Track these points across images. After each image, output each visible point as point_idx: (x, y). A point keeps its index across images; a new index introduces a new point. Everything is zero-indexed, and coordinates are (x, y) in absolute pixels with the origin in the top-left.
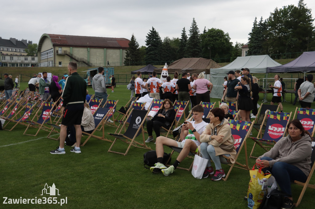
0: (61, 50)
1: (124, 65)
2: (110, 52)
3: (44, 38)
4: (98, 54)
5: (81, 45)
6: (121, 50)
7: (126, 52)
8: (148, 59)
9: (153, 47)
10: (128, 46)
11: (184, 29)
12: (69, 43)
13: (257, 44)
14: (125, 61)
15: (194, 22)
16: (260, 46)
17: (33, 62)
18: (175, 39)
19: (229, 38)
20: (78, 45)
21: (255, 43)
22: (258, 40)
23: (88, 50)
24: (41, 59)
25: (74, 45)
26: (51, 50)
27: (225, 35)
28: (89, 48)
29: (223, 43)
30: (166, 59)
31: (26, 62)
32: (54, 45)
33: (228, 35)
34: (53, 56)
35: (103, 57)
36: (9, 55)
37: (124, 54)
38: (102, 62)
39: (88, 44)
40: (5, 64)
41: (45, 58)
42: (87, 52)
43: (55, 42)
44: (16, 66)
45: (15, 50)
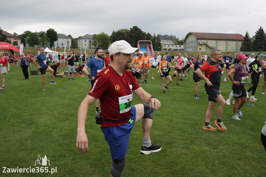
0: (201, 42)
2: (230, 43)
3: (189, 34)
4: (222, 44)
5: (212, 38)
6: (237, 41)
7: (242, 43)
8: (256, 47)
10: (243, 39)
12: (206, 37)
14: (240, 49)
20: (211, 38)
23: (216, 41)
24: (186, 47)
25: (208, 38)
26: (195, 41)
28: (217, 41)
31: (176, 48)
32: (198, 39)
34: (196, 45)
35: (225, 46)
36: (167, 44)
37: (240, 44)
38: (225, 49)
39: (217, 38)
40: (165, 49)
41: (188, 46)
42: (216, 42)
43: (198, 37)
44: (171, 51)
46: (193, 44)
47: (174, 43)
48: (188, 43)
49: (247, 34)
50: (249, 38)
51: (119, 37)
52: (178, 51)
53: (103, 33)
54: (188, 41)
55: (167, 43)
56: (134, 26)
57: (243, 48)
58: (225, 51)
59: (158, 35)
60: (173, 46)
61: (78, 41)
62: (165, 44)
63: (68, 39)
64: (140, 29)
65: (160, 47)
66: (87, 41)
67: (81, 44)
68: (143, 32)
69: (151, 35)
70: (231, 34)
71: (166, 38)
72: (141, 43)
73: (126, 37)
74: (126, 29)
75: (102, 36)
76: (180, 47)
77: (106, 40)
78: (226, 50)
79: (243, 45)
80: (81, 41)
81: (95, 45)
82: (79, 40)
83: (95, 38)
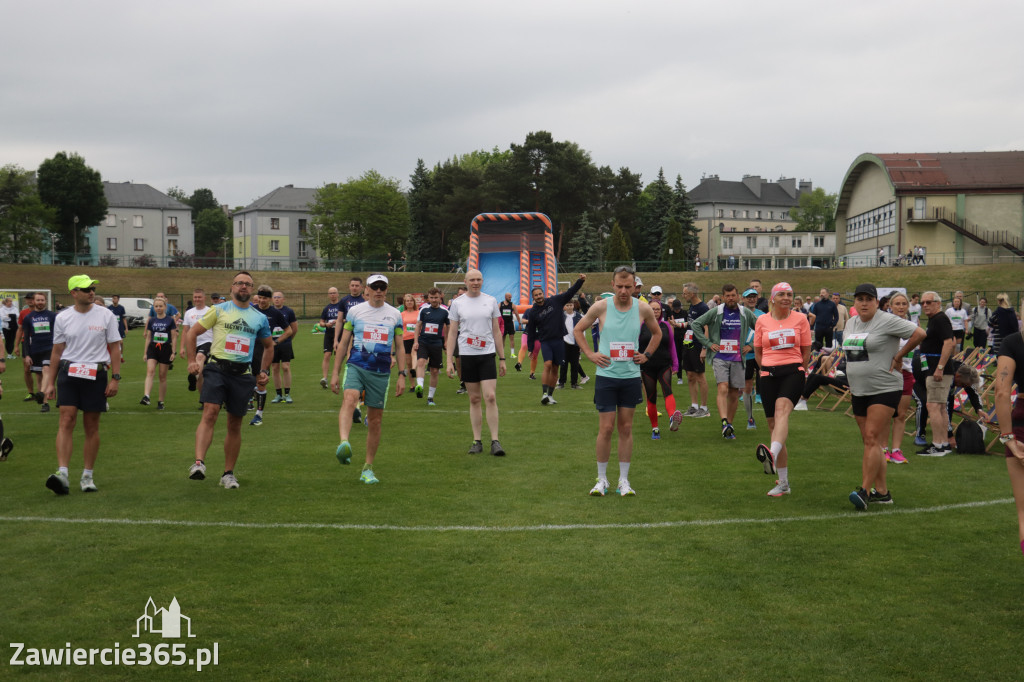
3: (861, 169)
12: (957, 179)
17: (819, 251)
24: (848, 241)
26: (887, 209)
31: (796, 251)
36: (746, 231)
41: (861, 237)
43: (904, 179)
44: (764, 268)
45: (757, 216)
48: (857, 220)
51: (448, 196)
52: (809, 266)
53: (373, 177)
54: (859, 204)
55: (740, 226)
56: (535, 130)
60: (774, 242)
61: (236, 224)
62: (734, 232)
63: (173, 214)
65: (671, 251)
66: (285, 221)
67: (248, 239)
69: (641, 179)
75: (365, 196)
76: (820, 242)
77: (385, 217)
80: (248, 221)
81: (327, 245)
82: (241, 218)
83: (325, 203)
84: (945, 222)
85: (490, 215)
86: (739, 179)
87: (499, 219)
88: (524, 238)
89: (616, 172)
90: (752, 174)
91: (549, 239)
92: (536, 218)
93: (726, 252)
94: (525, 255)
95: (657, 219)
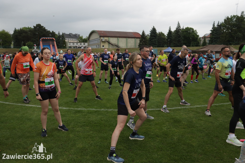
0: (104, 39)
1: (138, 47)
2: (130, 40)
3: (92, 33)
4: (123, 41)
6: (136, 39)
7: (140, 40)
8: (151, 44)
9: (154, 37)
10: (141, 37)
11: (170, 27)
13: (216, 36)
14: (139, 45)
15: (179, 23)
16: (218, 37)
17: (84, 46)
18: (160, 32)
19: (197, 32)
20: (112, 36)
21: (215, 36)
22: (217, 34)
24: (90, 44)
25: (110, 36)
26: (97, 39)
27: (194, 31)
28: (118, 38)
29: (194, 35)
30: (160, 44)
32: (100, 37)
33: (196, 31)
35: (126, 43)
36: (72, 42)
37: (138, 41)
38: (125, 45)
39: (118, 35)
40: (70, 47)
41: (92, 44)
42: (117, 40)
43: (101, 34)
44: (76, 48)
45: (72, 40)
46: (96, 42)
47: (78, 41)
48: (91, 41)
49: (143, 32)
50: (145, 35)
51: (22, 35)
53: (4, 31)
54: (91, 38)
56: (38, 24)
57: (141, 44)
58: (125, 47)
59: (63, 34)
60: (77, 44)
62: (70, 42)
64: (44, 27)
65: (64, 45)
68: (47, 30)
69: (56, 33)
70: (130, 32)
71: (70, 36)
72: (43, 40)
73: (29, 35)
74: (29, 27)
76: (84, 44)
77: (8, 38)
78: (127, 46)
79: (140, 42)
84: (107, 41)
85: (44, 38)
86: (69, 34)
87: (46, 39)
88: (51, 42)
89: (51, 32)
90: (71, 33)
91: (55, 42)
92: (52, 39)
93: (69, 46)
94: (51, 45)
95: (58, 40)
